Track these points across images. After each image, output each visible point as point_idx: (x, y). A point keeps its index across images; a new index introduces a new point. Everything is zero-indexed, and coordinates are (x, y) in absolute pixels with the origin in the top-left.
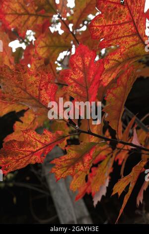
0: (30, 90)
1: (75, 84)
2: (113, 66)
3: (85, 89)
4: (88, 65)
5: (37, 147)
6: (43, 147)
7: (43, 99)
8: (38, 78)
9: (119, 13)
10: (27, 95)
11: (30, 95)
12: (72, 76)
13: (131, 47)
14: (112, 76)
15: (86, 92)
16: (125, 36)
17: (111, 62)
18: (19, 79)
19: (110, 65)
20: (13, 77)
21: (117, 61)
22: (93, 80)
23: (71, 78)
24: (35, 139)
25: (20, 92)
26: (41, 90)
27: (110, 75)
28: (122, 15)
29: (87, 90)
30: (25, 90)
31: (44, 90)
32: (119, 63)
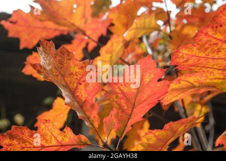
0: (68, 79)
1: (122, 96)
2: (185, 87)
3: (131, 106)
4: (147, 82)
5: (51, 143)
6: (57, 145)
7: (78, 94)
8: (81, 71)
9: (218, 49)
10: (64, 82)
11: (67, 84)
12: (121, 87)
13: (215, 79)
14: (179, 96)
15: (131, 109)
16: (213, 68)
17: (183, 83)
18: (61, 62)
19: (180, 85)
20: (56, 57)
21: (192, 84)
22: (146, 100)
23: (119, 88)
24: (51, 133)
25: (57, 76)
26: (80, 84)
27: (176, 94)
28: (221, 51)
29: (134, 108)
30: (63, 76)
31: (84, 86)
32: (194, 87)
